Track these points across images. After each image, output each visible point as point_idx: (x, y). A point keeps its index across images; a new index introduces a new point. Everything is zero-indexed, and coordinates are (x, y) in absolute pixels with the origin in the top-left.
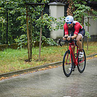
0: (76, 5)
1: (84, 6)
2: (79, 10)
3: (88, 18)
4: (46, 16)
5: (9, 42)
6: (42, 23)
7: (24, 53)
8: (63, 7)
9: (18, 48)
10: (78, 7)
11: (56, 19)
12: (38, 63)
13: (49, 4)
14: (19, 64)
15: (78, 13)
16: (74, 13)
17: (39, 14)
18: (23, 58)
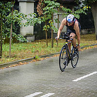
0: (46, 2)
3: (58, 15)
6: (12, 19)
11: (26, 16)
12: (8, 60)
17: (9, 10)
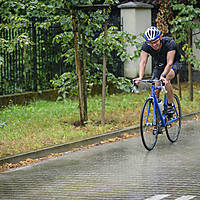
0: (175, 7)
1: (191, 8)
2: (182, 16)
4: (114, 32)
5: (39, 87)
6: (106, 45)
7: (71, 108)
8: (150, 11)
9: (59, 98)
10: (178, 11)
12: (100, 128)
13: (119, 6)
14: (61, 131)
15: (179, 24)
16: (172, 23)
17: (99, 27)
18: (69, 118)
